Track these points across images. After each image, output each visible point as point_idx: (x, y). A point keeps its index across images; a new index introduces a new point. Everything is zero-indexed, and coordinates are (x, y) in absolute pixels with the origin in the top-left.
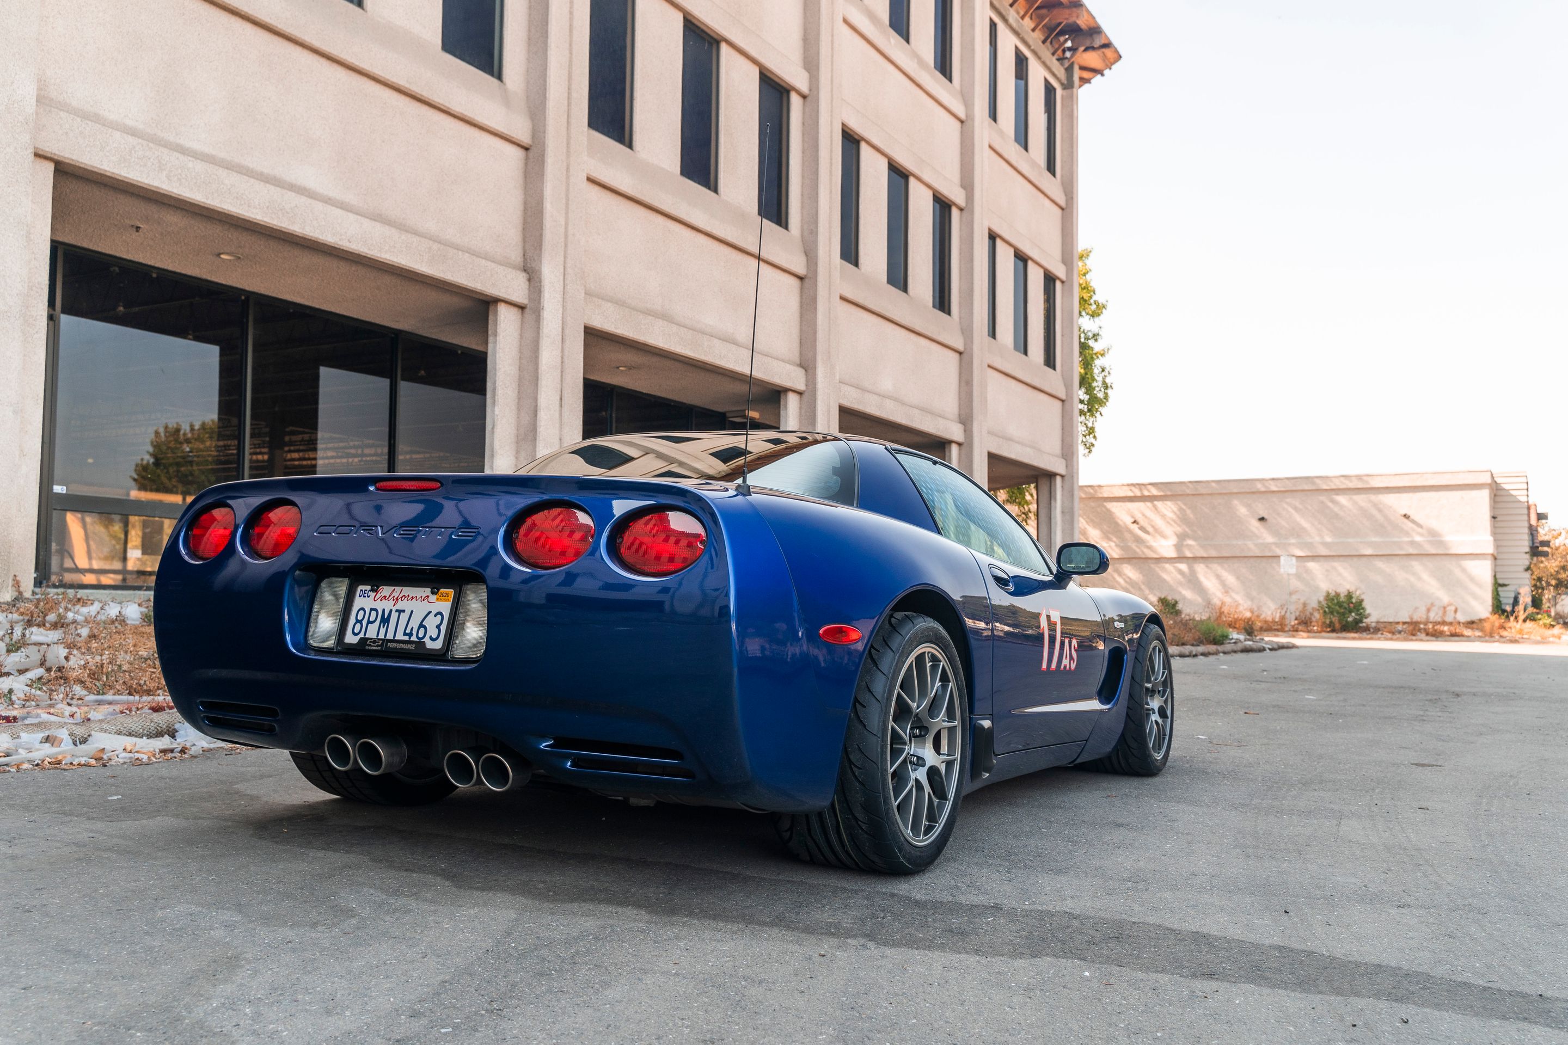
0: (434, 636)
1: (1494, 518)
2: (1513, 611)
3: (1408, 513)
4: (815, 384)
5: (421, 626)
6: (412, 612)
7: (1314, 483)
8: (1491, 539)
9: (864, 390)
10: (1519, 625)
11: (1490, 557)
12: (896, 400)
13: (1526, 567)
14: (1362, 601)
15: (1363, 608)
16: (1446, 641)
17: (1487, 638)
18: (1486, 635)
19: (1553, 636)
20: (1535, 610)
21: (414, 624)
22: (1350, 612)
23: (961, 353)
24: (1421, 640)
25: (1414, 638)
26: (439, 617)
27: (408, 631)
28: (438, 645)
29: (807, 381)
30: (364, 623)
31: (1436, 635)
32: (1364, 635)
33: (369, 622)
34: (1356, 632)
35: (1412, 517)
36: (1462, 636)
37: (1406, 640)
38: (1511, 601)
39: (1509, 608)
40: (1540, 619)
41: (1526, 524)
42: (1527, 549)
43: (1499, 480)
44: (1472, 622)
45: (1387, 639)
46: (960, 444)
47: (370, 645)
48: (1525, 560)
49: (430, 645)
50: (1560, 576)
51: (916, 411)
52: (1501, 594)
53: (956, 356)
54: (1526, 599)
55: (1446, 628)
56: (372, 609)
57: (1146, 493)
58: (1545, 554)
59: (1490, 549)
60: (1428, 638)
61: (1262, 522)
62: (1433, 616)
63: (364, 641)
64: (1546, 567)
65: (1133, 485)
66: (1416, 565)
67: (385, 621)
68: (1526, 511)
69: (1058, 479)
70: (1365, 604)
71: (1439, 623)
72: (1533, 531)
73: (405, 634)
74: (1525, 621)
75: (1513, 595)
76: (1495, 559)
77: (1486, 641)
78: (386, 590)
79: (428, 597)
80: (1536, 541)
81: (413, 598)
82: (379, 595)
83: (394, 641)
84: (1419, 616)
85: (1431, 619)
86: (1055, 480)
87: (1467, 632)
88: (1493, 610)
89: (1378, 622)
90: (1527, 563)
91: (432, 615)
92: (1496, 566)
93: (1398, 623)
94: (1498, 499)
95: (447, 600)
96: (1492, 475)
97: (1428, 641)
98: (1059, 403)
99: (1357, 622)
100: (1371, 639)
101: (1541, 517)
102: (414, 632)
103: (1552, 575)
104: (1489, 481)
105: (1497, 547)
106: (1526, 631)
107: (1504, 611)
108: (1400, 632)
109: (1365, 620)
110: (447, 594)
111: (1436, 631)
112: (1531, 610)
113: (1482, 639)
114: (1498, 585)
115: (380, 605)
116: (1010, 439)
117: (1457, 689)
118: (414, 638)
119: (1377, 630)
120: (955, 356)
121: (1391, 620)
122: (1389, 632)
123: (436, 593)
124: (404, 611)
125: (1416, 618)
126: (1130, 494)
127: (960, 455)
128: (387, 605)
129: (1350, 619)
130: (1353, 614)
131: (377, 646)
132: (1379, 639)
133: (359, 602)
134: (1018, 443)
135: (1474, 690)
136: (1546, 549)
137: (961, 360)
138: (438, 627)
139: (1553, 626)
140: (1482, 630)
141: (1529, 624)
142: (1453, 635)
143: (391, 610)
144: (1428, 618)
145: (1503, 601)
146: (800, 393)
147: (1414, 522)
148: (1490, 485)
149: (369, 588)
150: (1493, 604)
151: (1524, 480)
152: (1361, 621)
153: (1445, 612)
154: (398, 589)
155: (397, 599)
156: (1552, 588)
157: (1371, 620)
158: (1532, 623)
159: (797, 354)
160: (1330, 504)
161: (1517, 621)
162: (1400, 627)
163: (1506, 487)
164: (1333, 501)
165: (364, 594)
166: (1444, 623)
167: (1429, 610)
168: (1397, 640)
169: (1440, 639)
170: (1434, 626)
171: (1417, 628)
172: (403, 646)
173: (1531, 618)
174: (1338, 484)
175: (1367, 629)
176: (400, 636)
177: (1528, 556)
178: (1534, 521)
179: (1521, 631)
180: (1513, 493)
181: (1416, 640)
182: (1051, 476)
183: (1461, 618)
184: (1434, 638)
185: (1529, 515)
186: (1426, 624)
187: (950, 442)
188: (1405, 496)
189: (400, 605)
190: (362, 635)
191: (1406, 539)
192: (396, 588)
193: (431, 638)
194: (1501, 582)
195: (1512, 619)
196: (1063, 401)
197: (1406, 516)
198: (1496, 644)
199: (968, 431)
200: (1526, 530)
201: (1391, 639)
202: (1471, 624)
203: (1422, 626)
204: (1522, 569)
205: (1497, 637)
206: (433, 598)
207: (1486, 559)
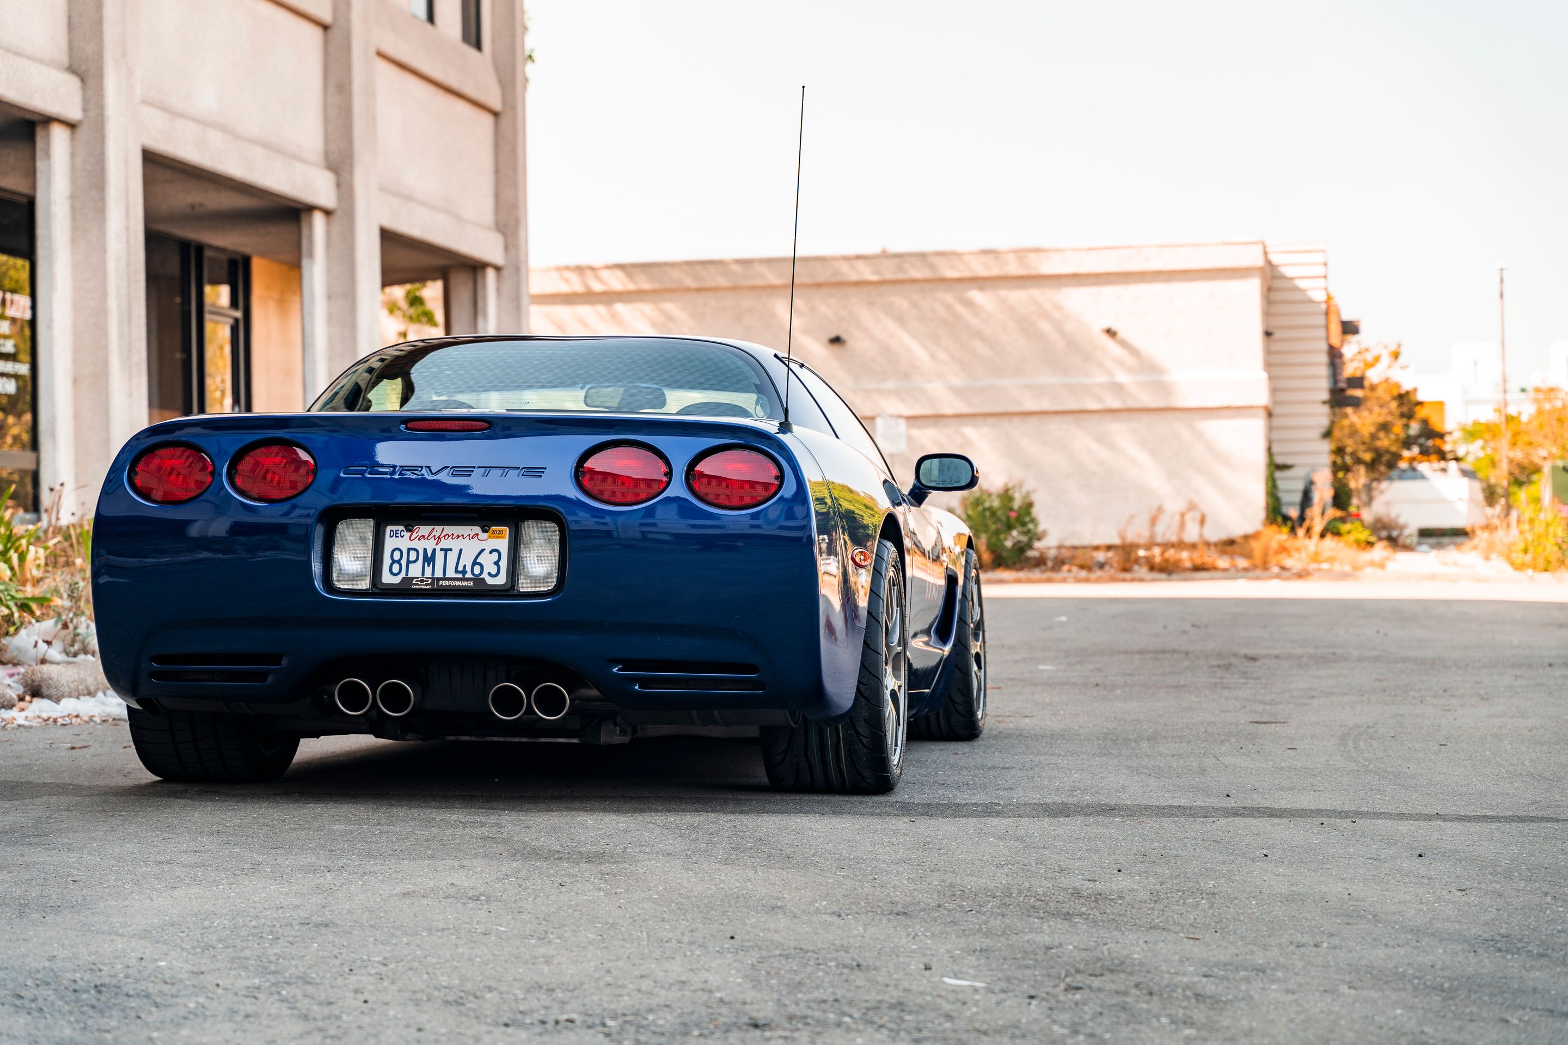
0: (494, 572)
1: (1268, 334)
2: (1302, 518)
3: (1115, 327)
4: (101, 108)
5: (475, 563)
6: (461, 550)
7: (933, 267)
8: (1264, 376)
9: (173, 113)
10: (1312, 544)
11: (1262, 413)
12: (223, 129)
13: (1323, 430)
14: (1030, 505)
15: (1033, 521)
16: (1185, 580)
17: (1259, 572)
18: (1255, 567)
19: (1372, 564)
20: (1339, 513)
21: (467, 561)
22: (1010, 527)
23: (325, 28)
24: (1141, 580)
25: (1128, 576)
26: (495, 555)
27: (460, 568)
28: (501, 580)
29: (85, 100)
30: (404, 562)
31: (1167, 569)
32: (1036, 574)
33: (409, 562)
34: (1021, 569)
35: (1122, 334)
36: (1214, 568)
37: (1113, 580)
38: (1298, 497)
39: (1294, 513)
40: (1349, 532)
41: (1324, 346)
42: (1325, 396)
43: (1275, 259)
44: (1231, 542)
45: (1078, 580)
46: (328, 213)
47: (417, 584)
48: (1321, 416)
49: (490, 581)
50: (1379, 444)
51: (258, 151)
52: (1281, 485)
53: (317, 32)
54: (1323, 493)
55: (1185, 555)
56: (409, 550)
57: (597, 287)
58: (1356, 403)
59: (1263, 398)
60: (1155, 575)
61: (836, 348)
62: (1166, 531)
63: (407, 580)
64: (1352, 426)
65: (567, 268)
66: (1118, 430)
67: (429, 559)
68: (1321, 320)
69: (490, 273)
70: (1036, 511)
71: (1173, 546)
72: (1335, 356)
73: (457, 571)
74: (1322, 536)
75: (1300, 486)
76: (1270, 415)
77: (1258, 578)
78: (424, 530)
79: (477, 535)
80: (1339, 378)
81: (458, 537)
82: (414, 535)
83: (444, 579)
84: (1137, 532)
85: (1159, 539)
86: (484, 276)
87: (1222, 563)
88: (1268, 517)
89: (1060, 547)
90: (1325, 422)
91: (486, 553)
92: (1270, 429)
93: (1097, 548)
94: (1275, 296)
95: (502, 537)
96: (1265, 247)
97: (1154, 580)
98: (488, 119)
99: (1020, 549)
100: (1049, 580)
101: (1349, 328)
102: (468, 569)
103: (1364, 443)
104: (1260, 262)
105: (1274, 391)
106: (1326, 554)
107: (1286, 519)
108: (1101, 566)
109: (1037, 544)
110: (501, 532)
111: (1167, 561)
112: (1332, 513)
113: (1250, 574)
114: (1276, 467)
115: (420, 545)
116: (408, 198)
117: (1249, 652)
118: (469, 575)
119: (1059, 563)
120: (315, 34)
121: (1086, 542)
122: (1082, 567)
123: (487, 531)
124: (451, 550)
125: (1131, 537)
126: (564, 288)
127: (328, 234)
128: (430, 545)
129: (1009, 544)
130: (1015, 533)
131: (426, 585)
132: (1064, 580)
133: (390, 543)
134: (423, 203)
135: (1275, 652)
136: (1358, 393)
137: (326, 42)
138: (497, 563)
139: (1370, 544)
140: (1248, 555)
141: (1329, 541)
142: (1197, 568)
143: (434, 550)
144: (1152, 535)
145: (1284, 497)
146: (72, 126)
147: (1124, 344)
148: (1261, 269)
149: (401, 528)
150: (1267, 504)
151: (1320, 258)
152: (1029, 546)
153: (1182, 525)
154: (438, 529)
155: (439, 538)
156: (1362, 470)
157: (1048, 544)
158: (1336, 539)
159: (64, 46)
160: (961, 309)
161: (1310, 537)
162: (1101, 556)
163: (1288, 272)
164: (969, 304)
165: (395, 534)
166: (1180, 545)
167: (1153, 521)
168: (1099, 580)
169: (1174, 576)
170: (1163, 553)
171: (1133, 556)
172: (455, 583)
173: (1331, 530)
174: (979, 268)
175: (1040, 562)
176: (451, 573)
177: (1326, 409)
178: (1335, 341)
179: (1316, 558)
180: (1301, 284)
181: (1133, 580)
182: (475, 268)
183: (1214, 535)
184: (1163, 576)
185: (1327, 328)
186: (1148, 547)
187: (310, 209)
188: (1109, 292)
189: (445, 544)
190: (403, 574)
191: (1101, 379)
192: (436, 527)
193: (490, 574)
194: (1279, 460)
195: (1301, 532)
196: (496, 114)
197: (1110, 333)
198: (1275, 583)
199: (344, 187)
200: (1324, 358)
201: (1087, 580)
202: (1228, 546)
203: (1142, 553)
204: (1316, 433)
205: (1276, 570)
206: (483, 536)
207: (1254, 416)
